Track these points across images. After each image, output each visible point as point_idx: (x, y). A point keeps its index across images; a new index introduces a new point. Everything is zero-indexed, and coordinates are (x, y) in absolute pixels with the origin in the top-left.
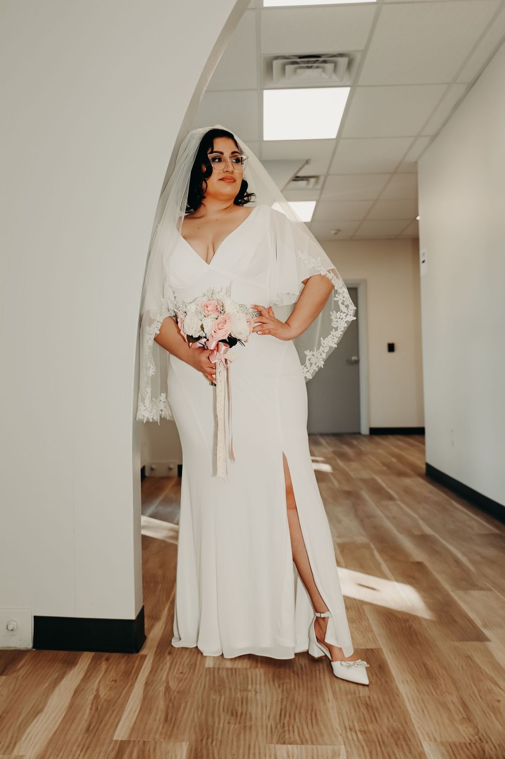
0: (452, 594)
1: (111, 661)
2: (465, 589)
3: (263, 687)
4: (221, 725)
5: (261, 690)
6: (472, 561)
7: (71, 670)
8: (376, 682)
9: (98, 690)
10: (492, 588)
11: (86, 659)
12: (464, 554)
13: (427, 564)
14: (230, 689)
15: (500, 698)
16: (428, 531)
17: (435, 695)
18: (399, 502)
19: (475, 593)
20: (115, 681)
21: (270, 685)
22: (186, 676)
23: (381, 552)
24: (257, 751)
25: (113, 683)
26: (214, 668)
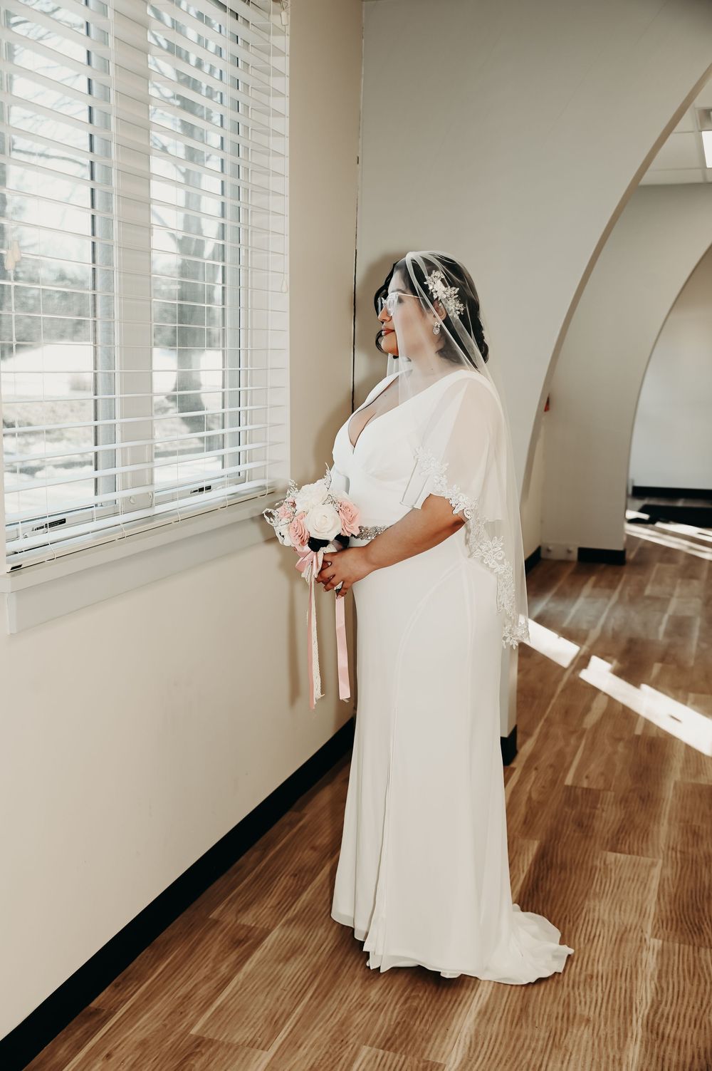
4: (568, 832)
24: (592, 854)
26: (572, 786)
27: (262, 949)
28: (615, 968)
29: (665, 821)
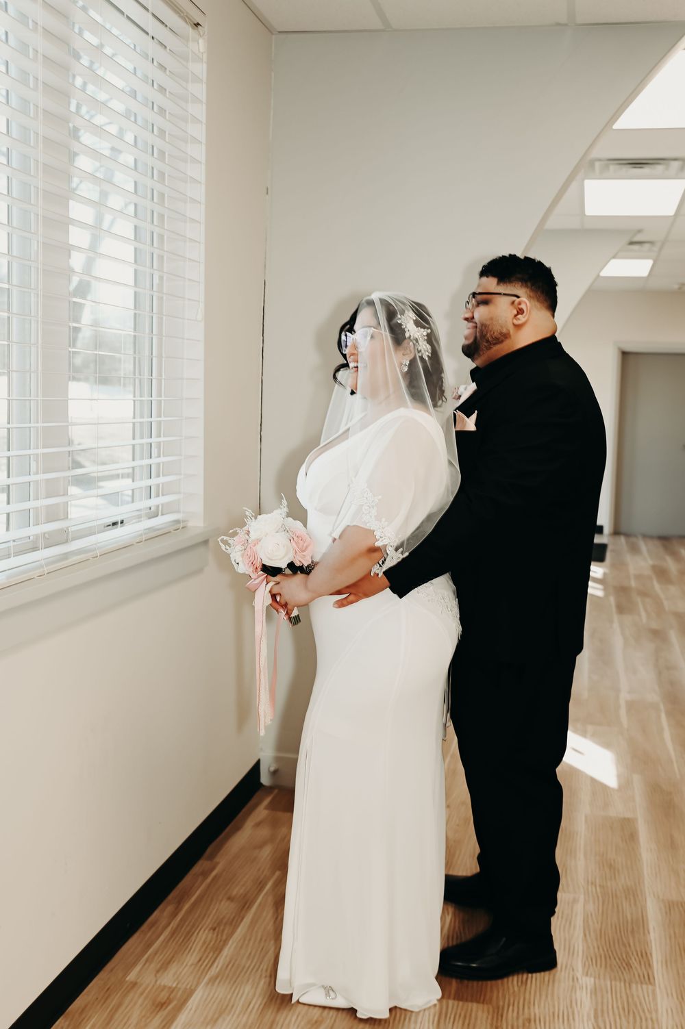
17: (671, 863)
27: (187, 1012)
28: (551, 1011)
29: (581, 856)
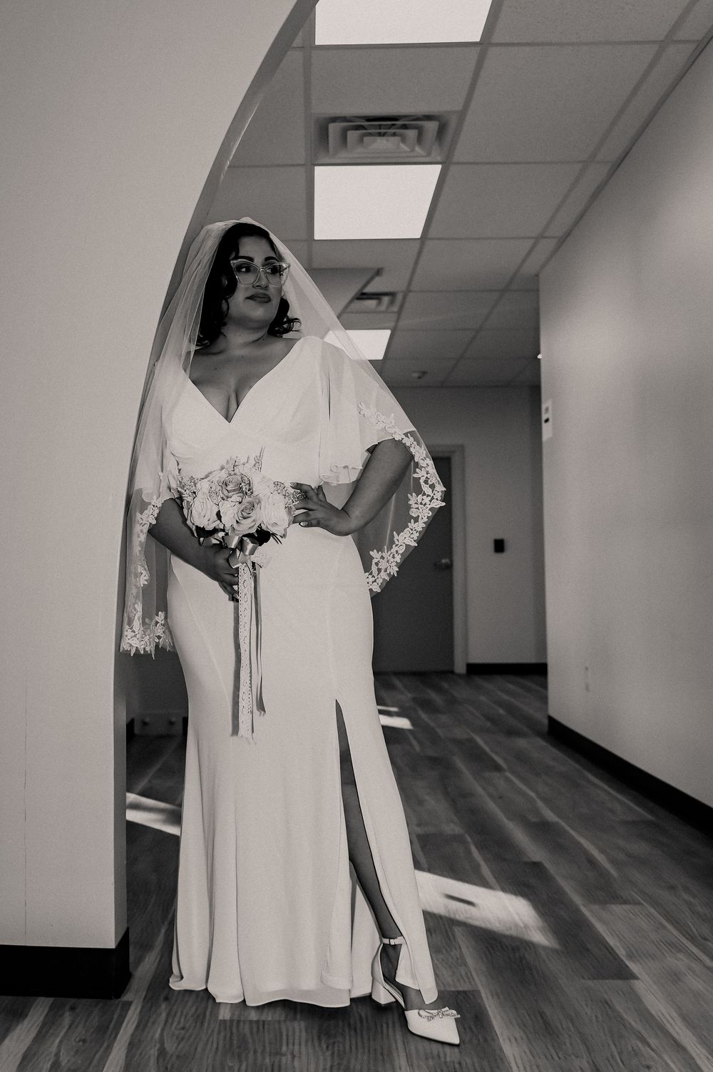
0: (583, 909)
1: (78, 1011)
2: (603, 903)
3: (303, 1047)
5: (300, 1053)
6: (613, 861)
7: (17, 1025)
8: (470, 1041)
9: (57, 1055)
10: (642, 902)
11: (40, 1009)
12: (602, 851)
13: (547, 865)
14: (255, 1052)
15: (652, 1063)
16: (550, 816)
17: (557, 1059)
18: (508, 774)
19: (617, 909)
20: (84, 1041)
21: (314, 1048)
22: (190, 1031)
23: (482, 847)
25: (81, 1043)
26: (231, 1021)
